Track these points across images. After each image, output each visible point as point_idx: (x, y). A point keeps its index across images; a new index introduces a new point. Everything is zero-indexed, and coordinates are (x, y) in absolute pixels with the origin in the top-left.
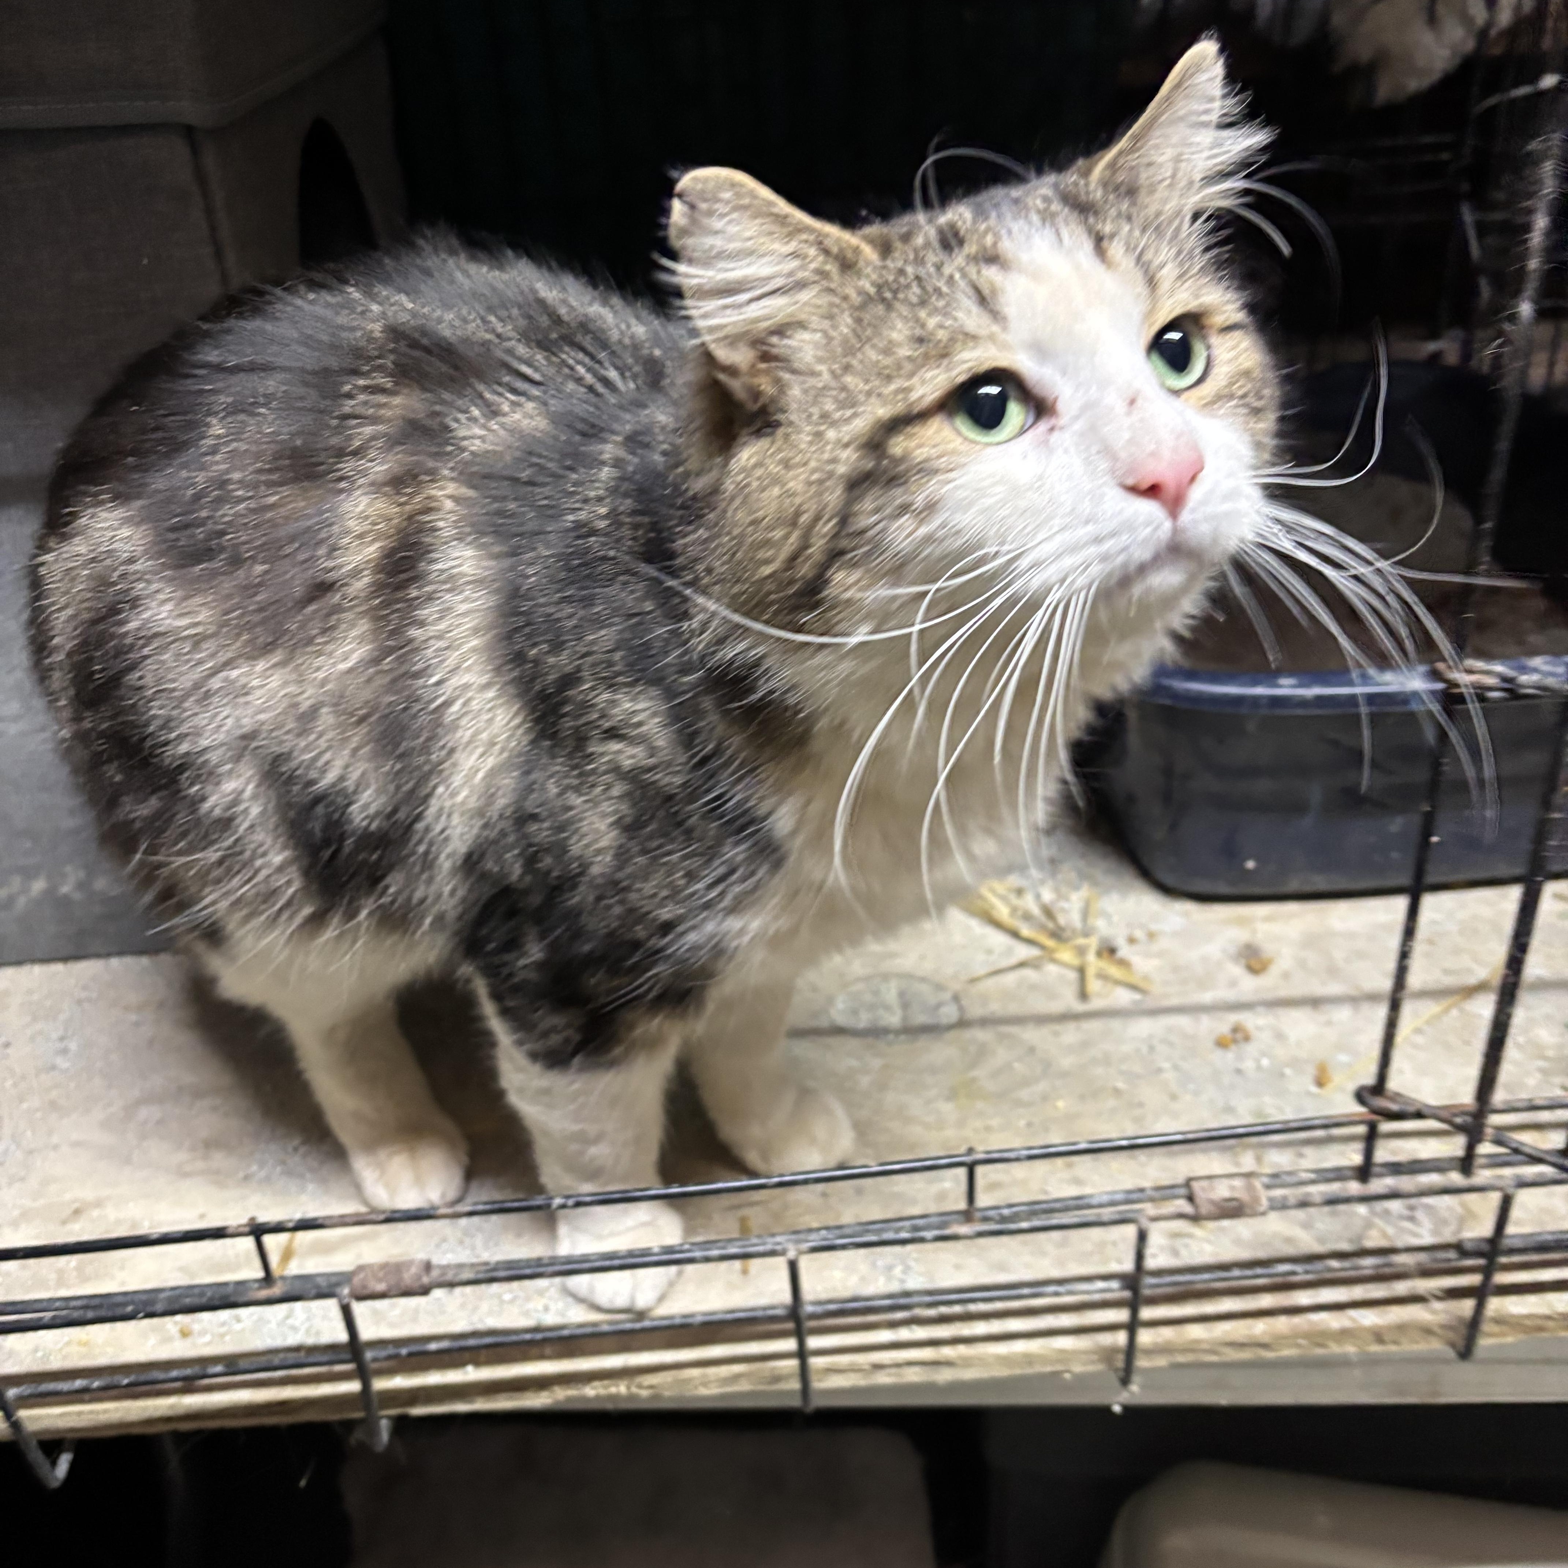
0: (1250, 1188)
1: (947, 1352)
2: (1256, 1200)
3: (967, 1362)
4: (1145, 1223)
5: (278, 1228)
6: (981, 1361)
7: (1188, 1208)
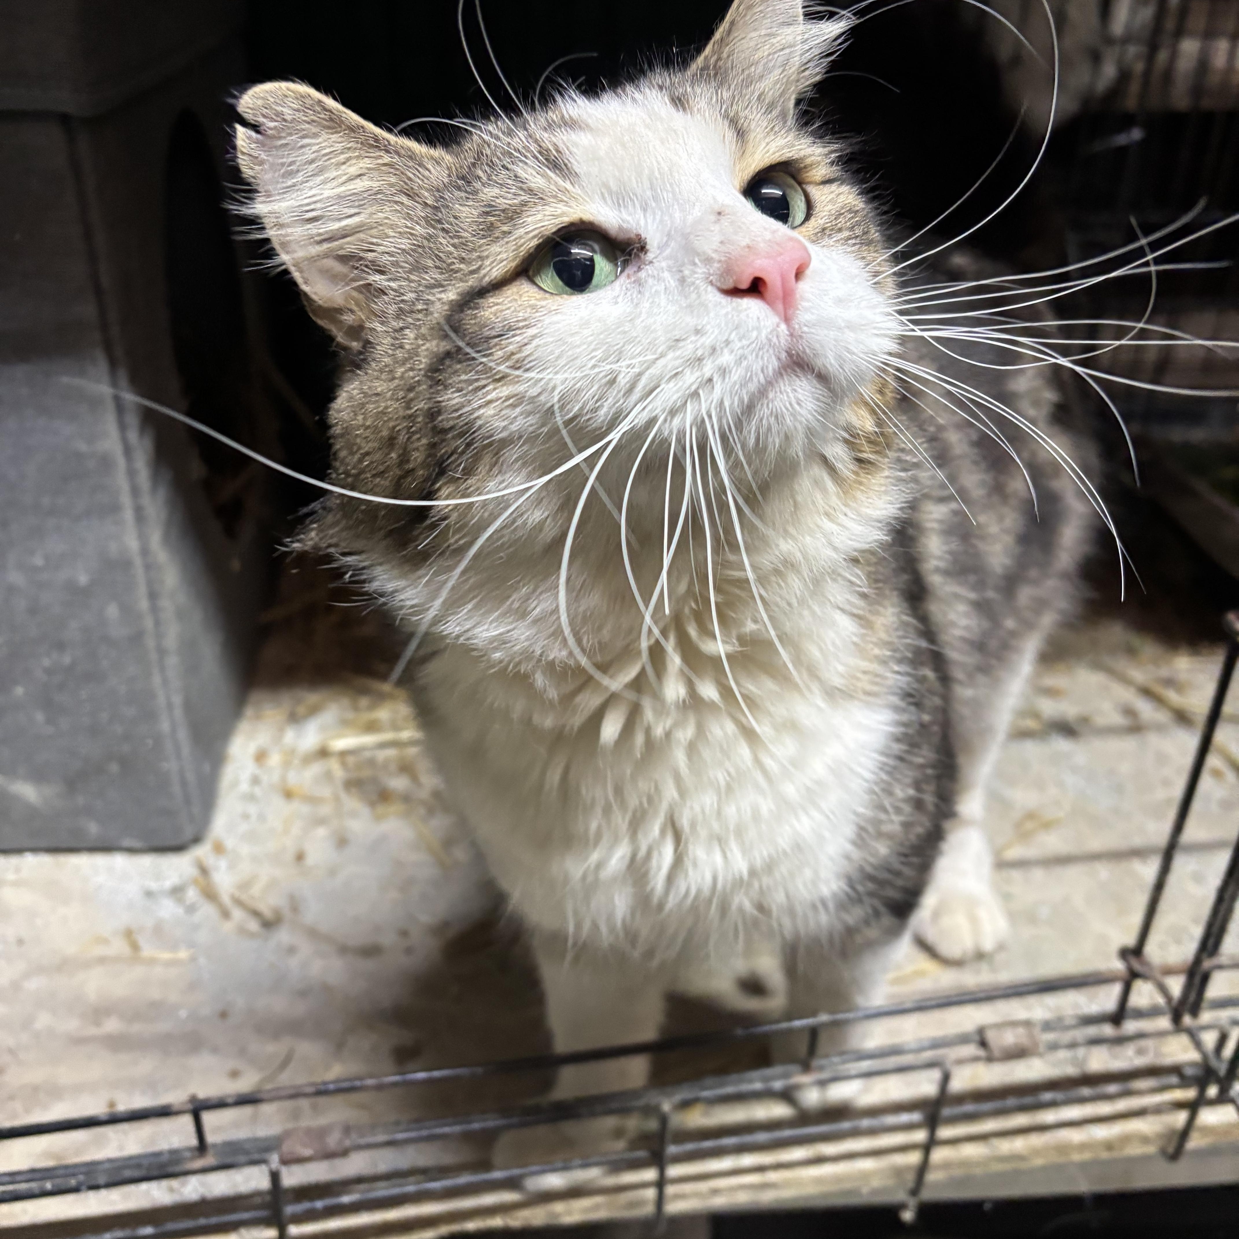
0: (1031, 1036)
1: (772, 1176)
2: (1036, 1044)
3: (787, 1184)
4: (948, 1066)
5: (220, 1104)
6: (798, 1183)
7: (981, 1053)
